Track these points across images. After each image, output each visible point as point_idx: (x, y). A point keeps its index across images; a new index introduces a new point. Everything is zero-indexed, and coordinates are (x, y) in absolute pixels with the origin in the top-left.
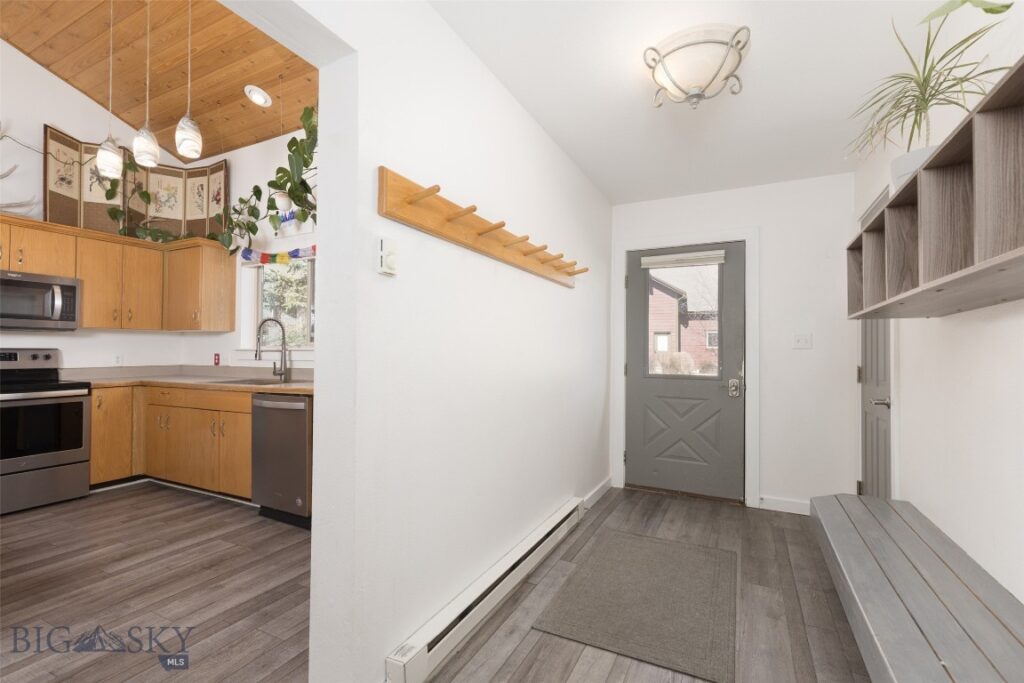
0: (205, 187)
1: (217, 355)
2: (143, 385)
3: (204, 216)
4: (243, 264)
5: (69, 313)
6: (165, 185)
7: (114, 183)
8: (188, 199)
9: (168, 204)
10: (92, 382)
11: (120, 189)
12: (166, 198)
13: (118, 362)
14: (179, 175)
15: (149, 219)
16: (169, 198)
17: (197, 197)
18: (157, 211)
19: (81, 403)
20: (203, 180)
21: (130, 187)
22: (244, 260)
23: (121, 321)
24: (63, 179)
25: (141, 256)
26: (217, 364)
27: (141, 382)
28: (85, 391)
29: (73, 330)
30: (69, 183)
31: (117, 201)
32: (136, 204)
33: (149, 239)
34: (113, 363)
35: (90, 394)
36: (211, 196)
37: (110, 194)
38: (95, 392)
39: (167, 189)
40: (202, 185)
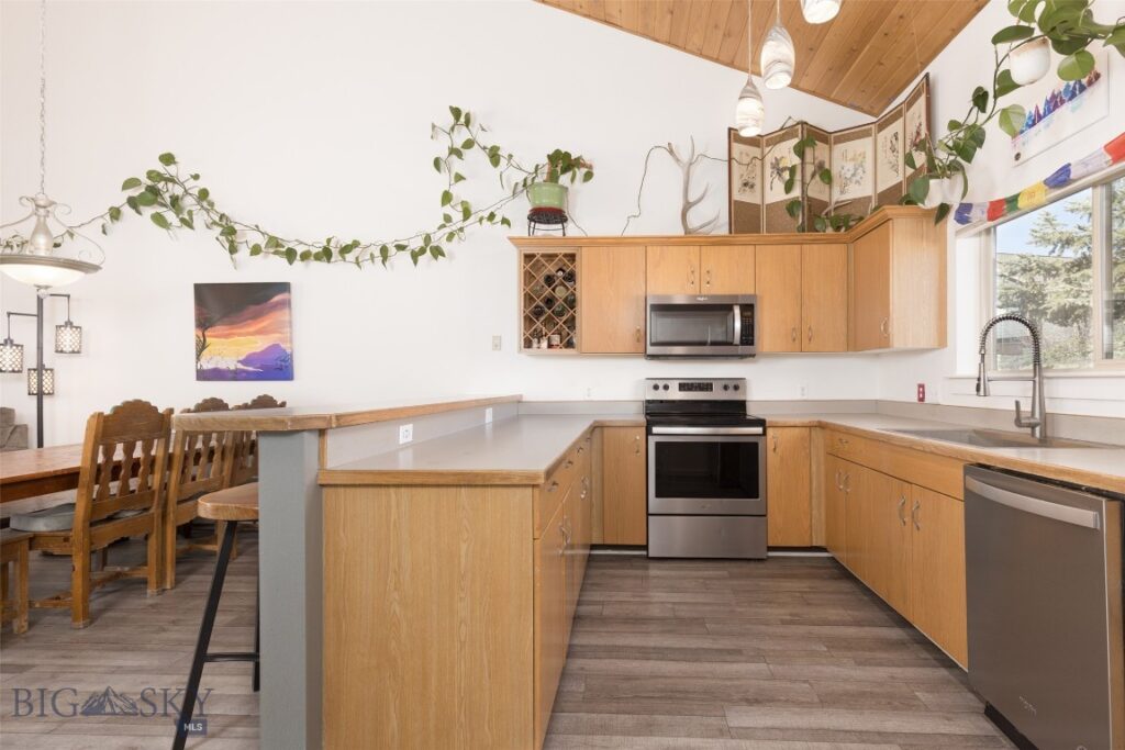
0: (900, 136)
1: (921, 386)
2: (822, 426)
3: (900, 178)
4: (958, 233)
5: (748, 336)
6: (850, 156)
7: (792, 170)
8: (879, 161)
9: (854, 179)
10: (768, 419)
11: (798, 177)
12: (852, 172)
13: (803, 395)
14: (866, 134)
15: (831, 207)
16: (856, 170)
17: (889, 152)
18: (842, 192)
19: (756, 444)
20: (897, 126)
21: (810, 169)
22: (960, 226)
23: (802, 343)
24: (745, 185)
25: (824, 256)
26: (922, 400)
27: (819, 422)
28: (759, 430)
29: (753, 356)
30: (752, 186)
31: (796, 193)
32: (817, 190)
33: (830, 230)
34: (798, 397)
35: (764, 433)
36: (908, 142)
37: (789, 187)
38: (770, 432)
39: (853, 159)
40: (896, 135)
